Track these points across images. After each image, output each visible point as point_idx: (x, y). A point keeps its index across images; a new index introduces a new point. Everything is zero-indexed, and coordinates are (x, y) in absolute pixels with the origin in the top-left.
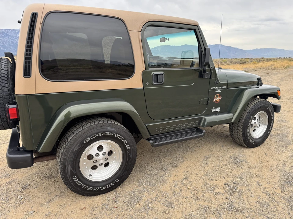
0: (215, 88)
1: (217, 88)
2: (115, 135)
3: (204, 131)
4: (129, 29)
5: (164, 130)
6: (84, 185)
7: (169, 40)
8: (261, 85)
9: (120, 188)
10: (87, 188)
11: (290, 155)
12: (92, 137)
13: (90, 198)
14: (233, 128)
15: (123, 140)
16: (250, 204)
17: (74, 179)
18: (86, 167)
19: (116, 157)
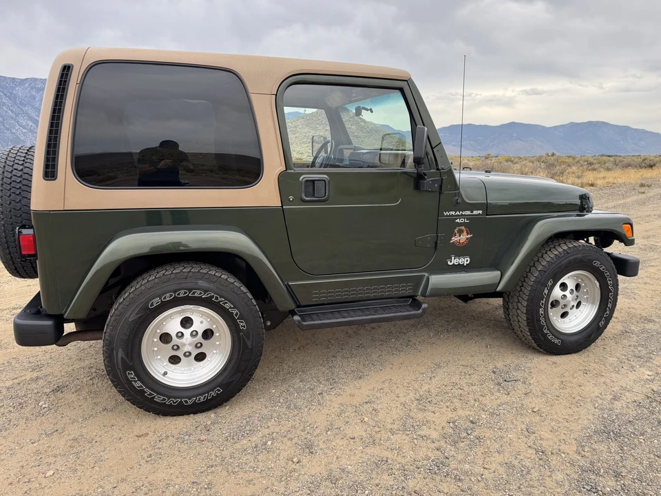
0: (453, 213)
1: (458, 213)
2: (213, 297)
3: (424, 306)
4: (250, 89)
5: (330, 296)
6: (148, 391)
7: (372, 111)
8: (589, 211)
9: (227, 408)
10: (154, 397)
11: (649, 378)
12: (165, 298)
13: (163, 418)
14: (510, 305)
15: (230, 308)
16: (486, 466)
17: (129, 376)
18: (157, 356)
19: (220, 344)
